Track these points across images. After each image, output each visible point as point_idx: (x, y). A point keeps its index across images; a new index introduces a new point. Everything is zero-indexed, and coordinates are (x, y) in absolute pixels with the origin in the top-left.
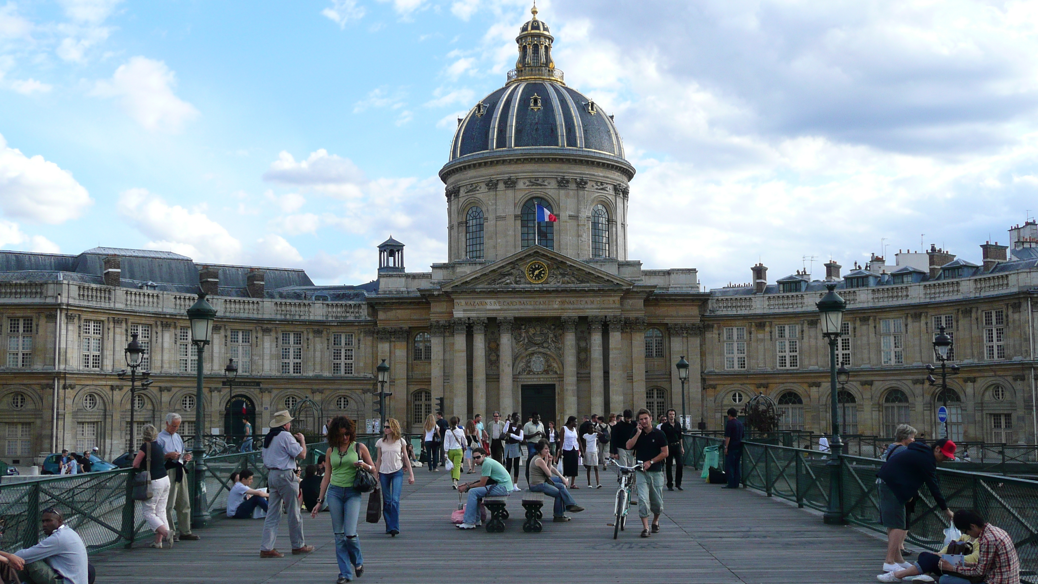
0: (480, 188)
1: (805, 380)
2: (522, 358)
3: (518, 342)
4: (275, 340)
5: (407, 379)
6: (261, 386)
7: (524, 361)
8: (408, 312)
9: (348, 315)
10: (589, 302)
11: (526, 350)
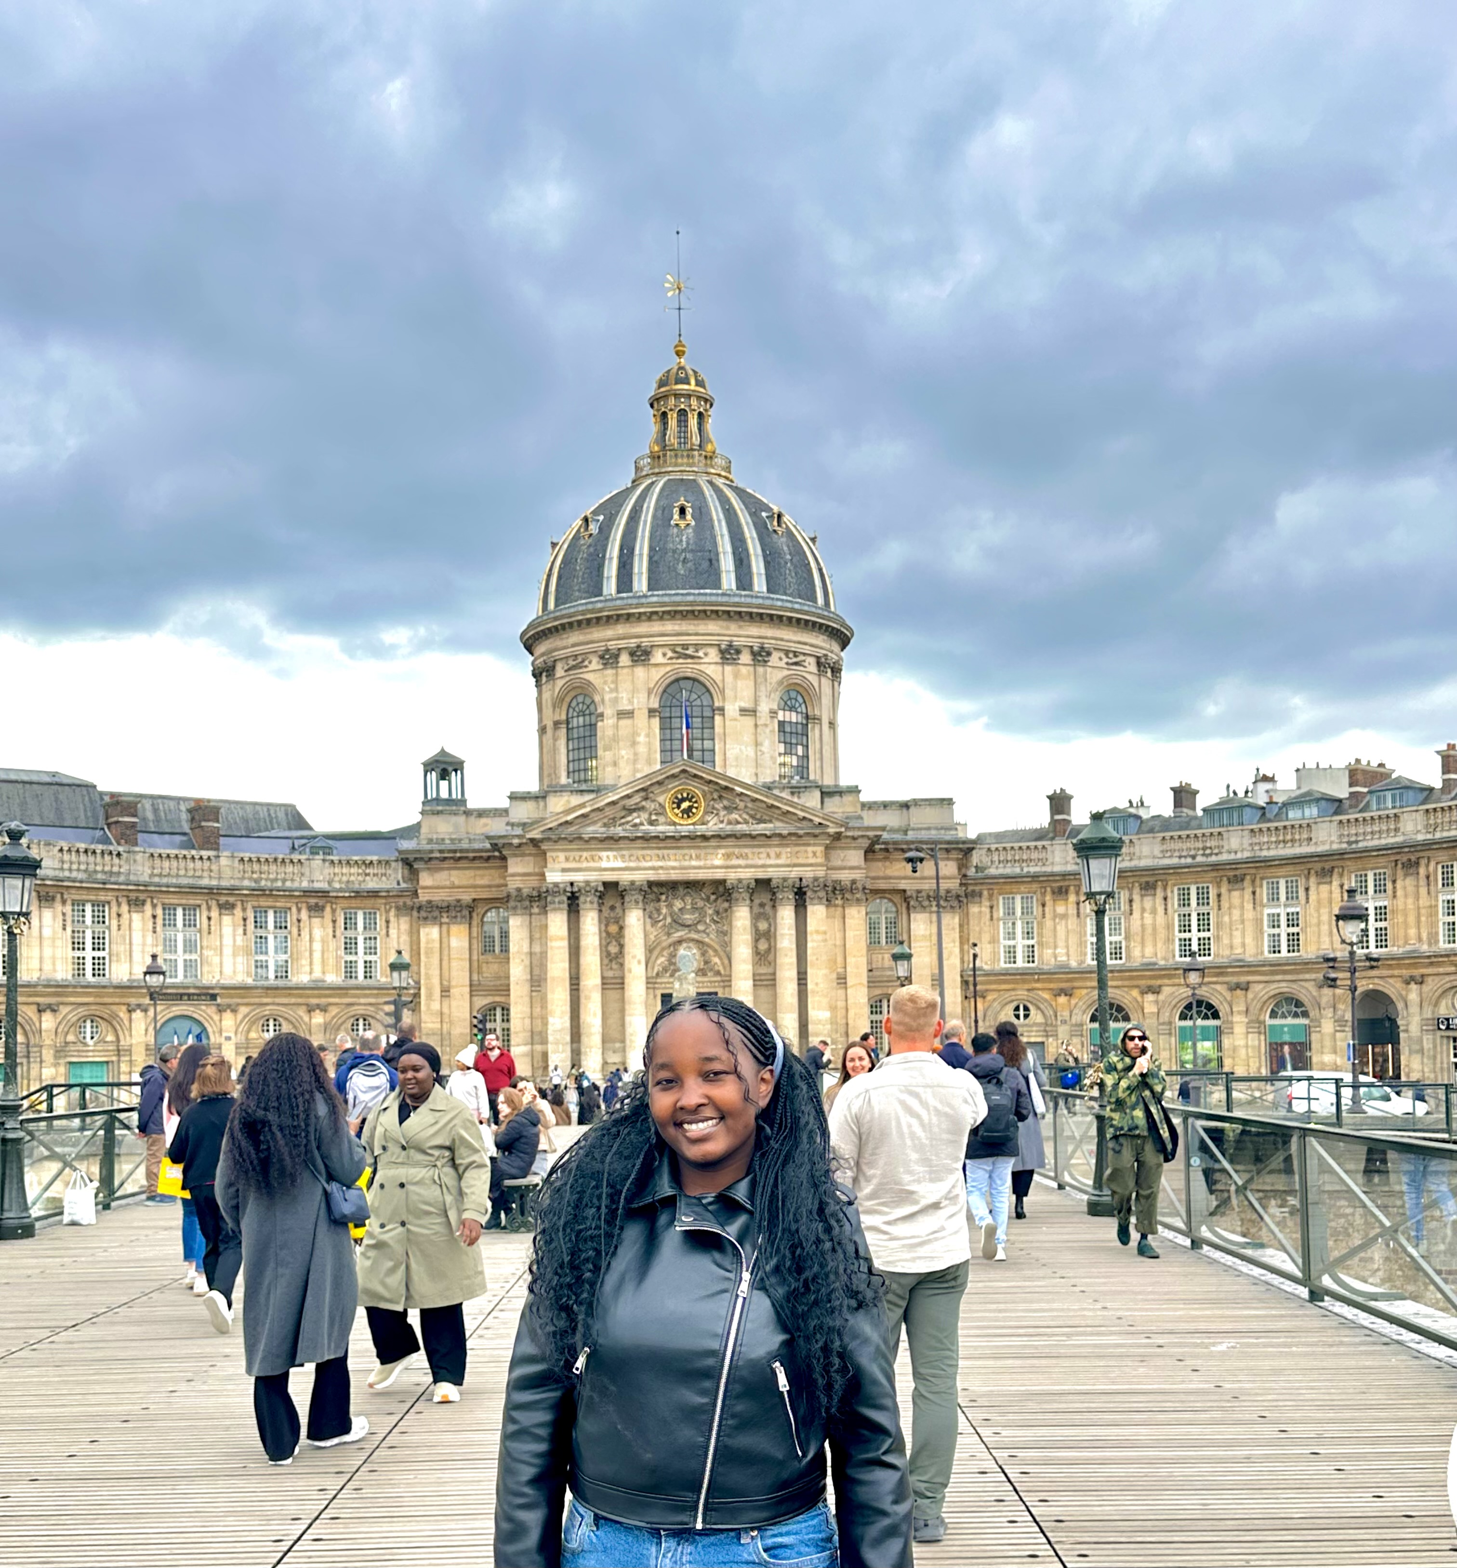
0: (590, 662)
1: (1135, 983)
2: (663, 949)
3: (655, 923)
4: (242, 923)
5: (471, 985)
6: (219, 1000)
7: (665, 953)
8: (470, 873)
9: (368, 878)
10: (773, 855)
11: (669, 934)
